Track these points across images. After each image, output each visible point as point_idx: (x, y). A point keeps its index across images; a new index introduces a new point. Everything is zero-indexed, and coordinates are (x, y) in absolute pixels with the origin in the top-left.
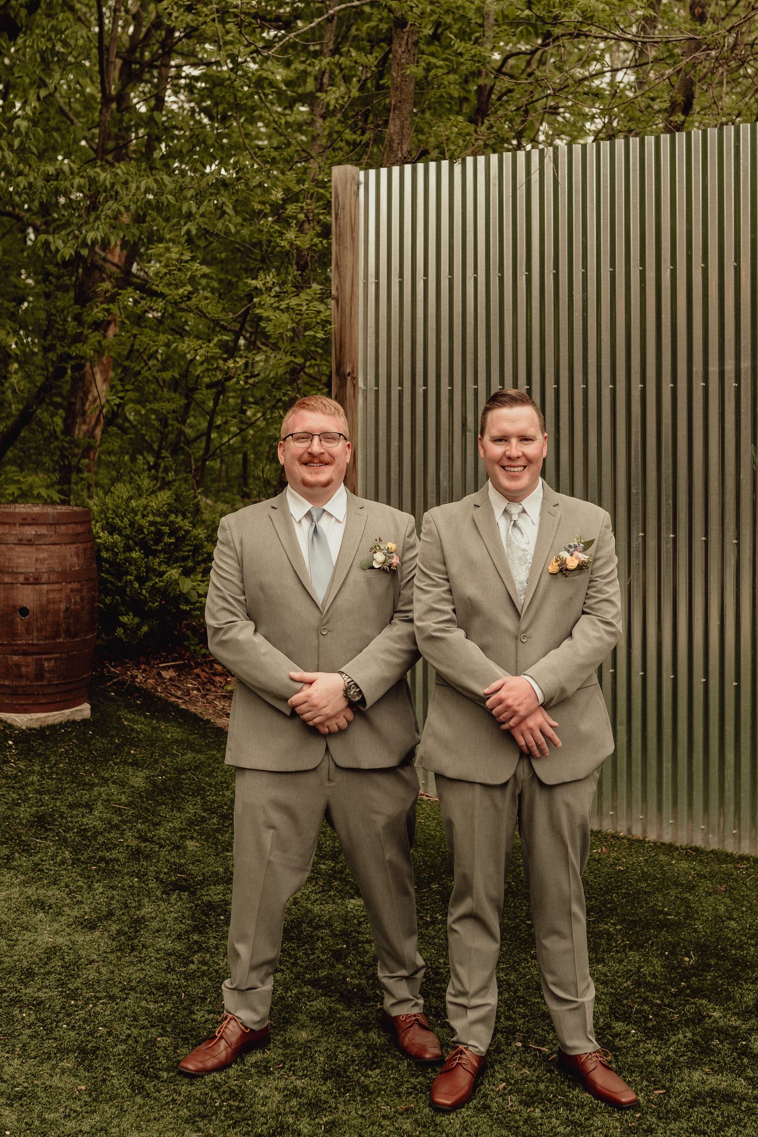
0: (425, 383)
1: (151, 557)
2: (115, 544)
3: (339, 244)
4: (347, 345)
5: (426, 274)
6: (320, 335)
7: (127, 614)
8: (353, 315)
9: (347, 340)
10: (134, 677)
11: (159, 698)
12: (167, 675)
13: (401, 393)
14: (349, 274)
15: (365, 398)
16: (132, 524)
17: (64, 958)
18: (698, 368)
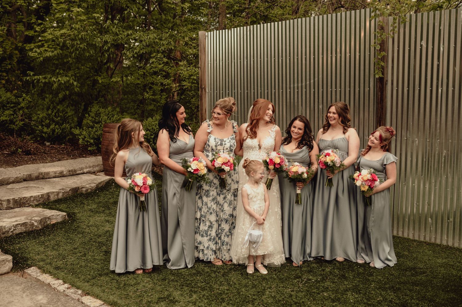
0: (222, 90)
3: (201, 53)
4: (203, 80)
5: (222, 61)
6: (195, 78)
8: (204, 72)
9: (203, 79)
11: (159, 175)
13: (217, 93)
14: (203, 61)
15: (208, 95)
16: (152, 128)
17: (109, 233)
18: (288, 86)
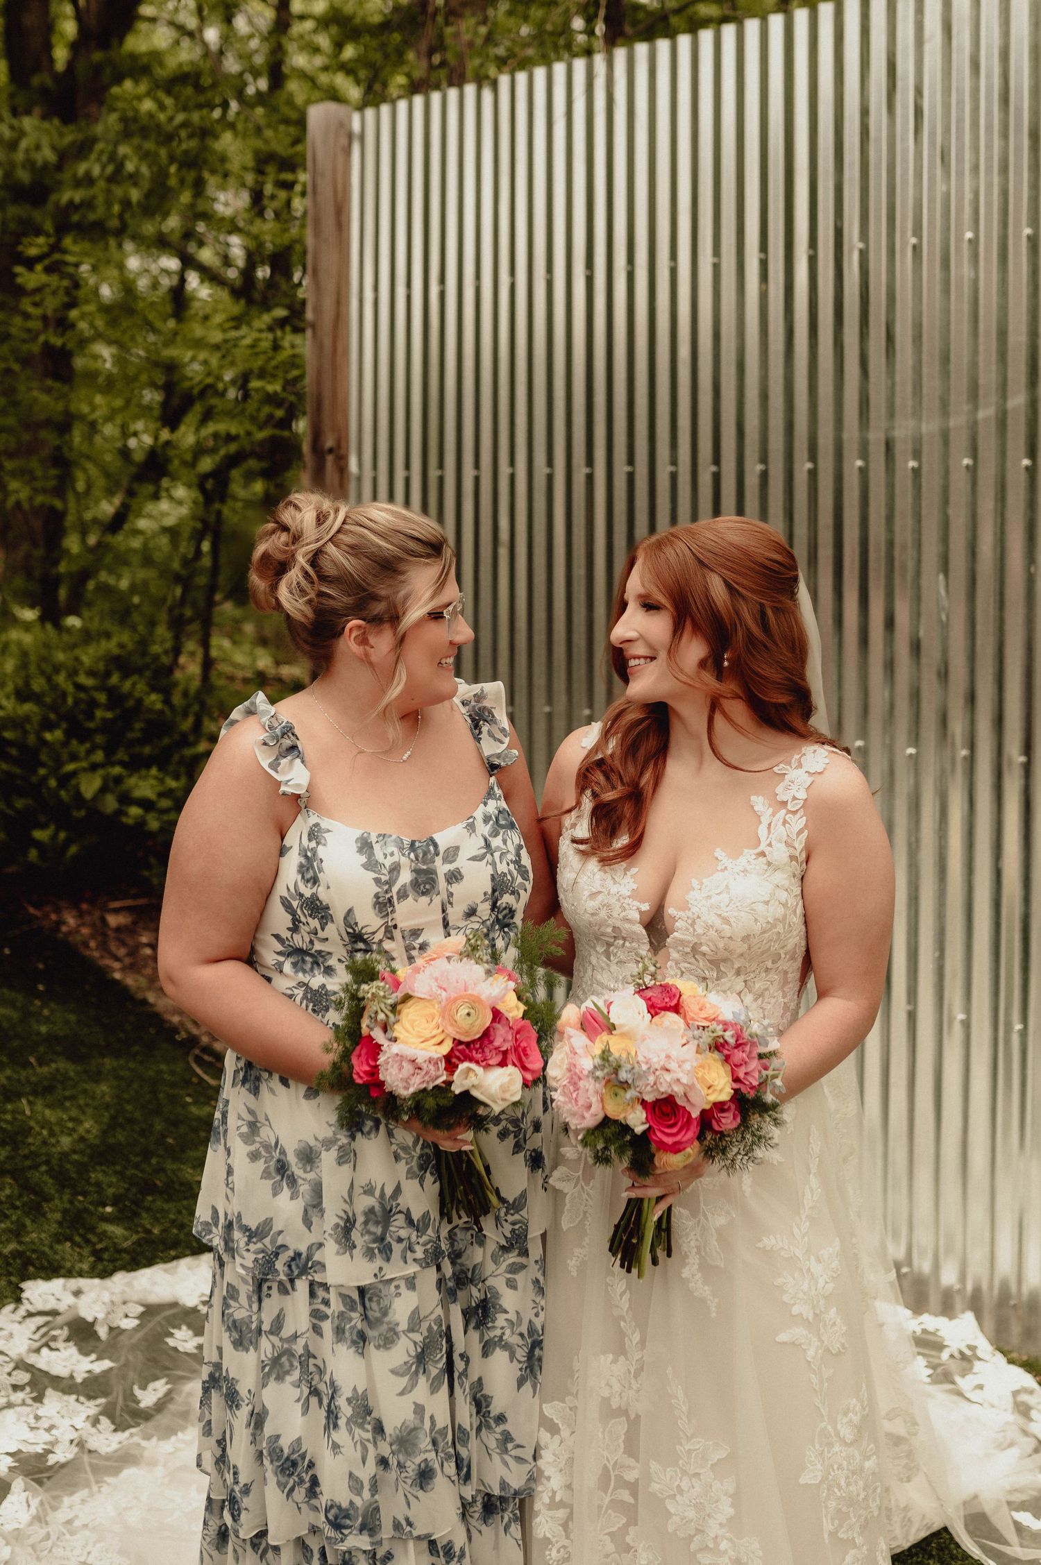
0: (442, 465)
1: (74, 742)
2: (27, 719)
4: (327, 403)
5: (443, 280)
6: (274, 387)
7: (43, 826)
8: (339, 352)
9: (327, 394)
10: (60, 923)
11: (83, 959)
12: (113, 920)
13: (408, 481)
15: (360, 491)
